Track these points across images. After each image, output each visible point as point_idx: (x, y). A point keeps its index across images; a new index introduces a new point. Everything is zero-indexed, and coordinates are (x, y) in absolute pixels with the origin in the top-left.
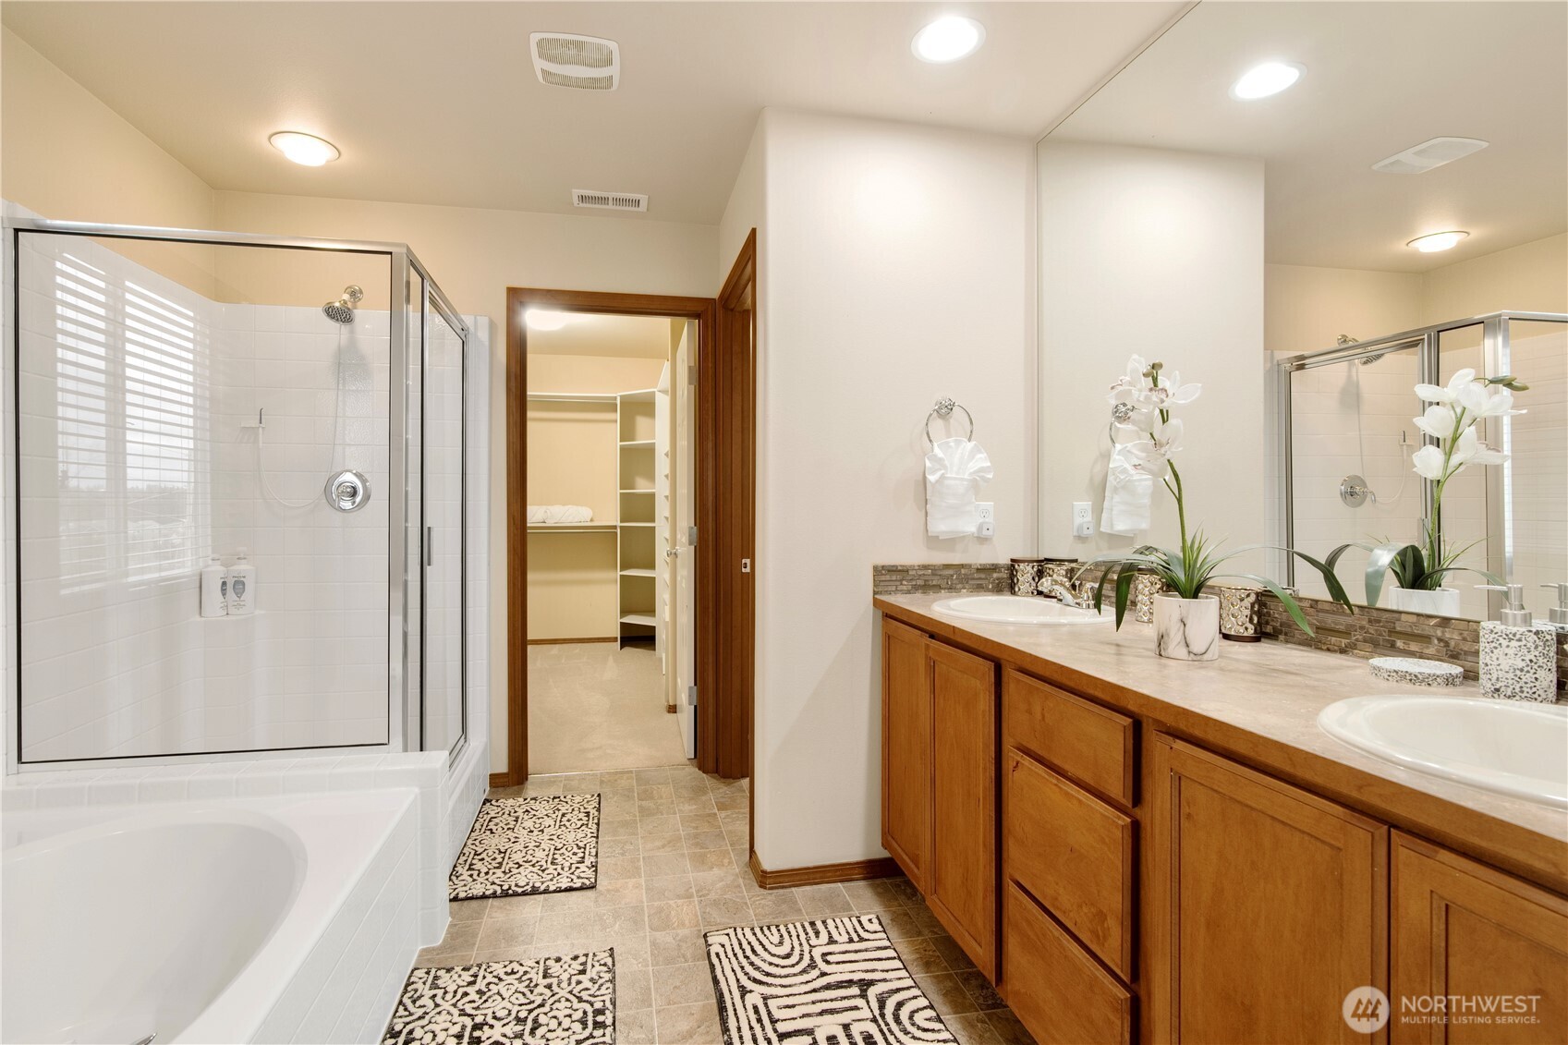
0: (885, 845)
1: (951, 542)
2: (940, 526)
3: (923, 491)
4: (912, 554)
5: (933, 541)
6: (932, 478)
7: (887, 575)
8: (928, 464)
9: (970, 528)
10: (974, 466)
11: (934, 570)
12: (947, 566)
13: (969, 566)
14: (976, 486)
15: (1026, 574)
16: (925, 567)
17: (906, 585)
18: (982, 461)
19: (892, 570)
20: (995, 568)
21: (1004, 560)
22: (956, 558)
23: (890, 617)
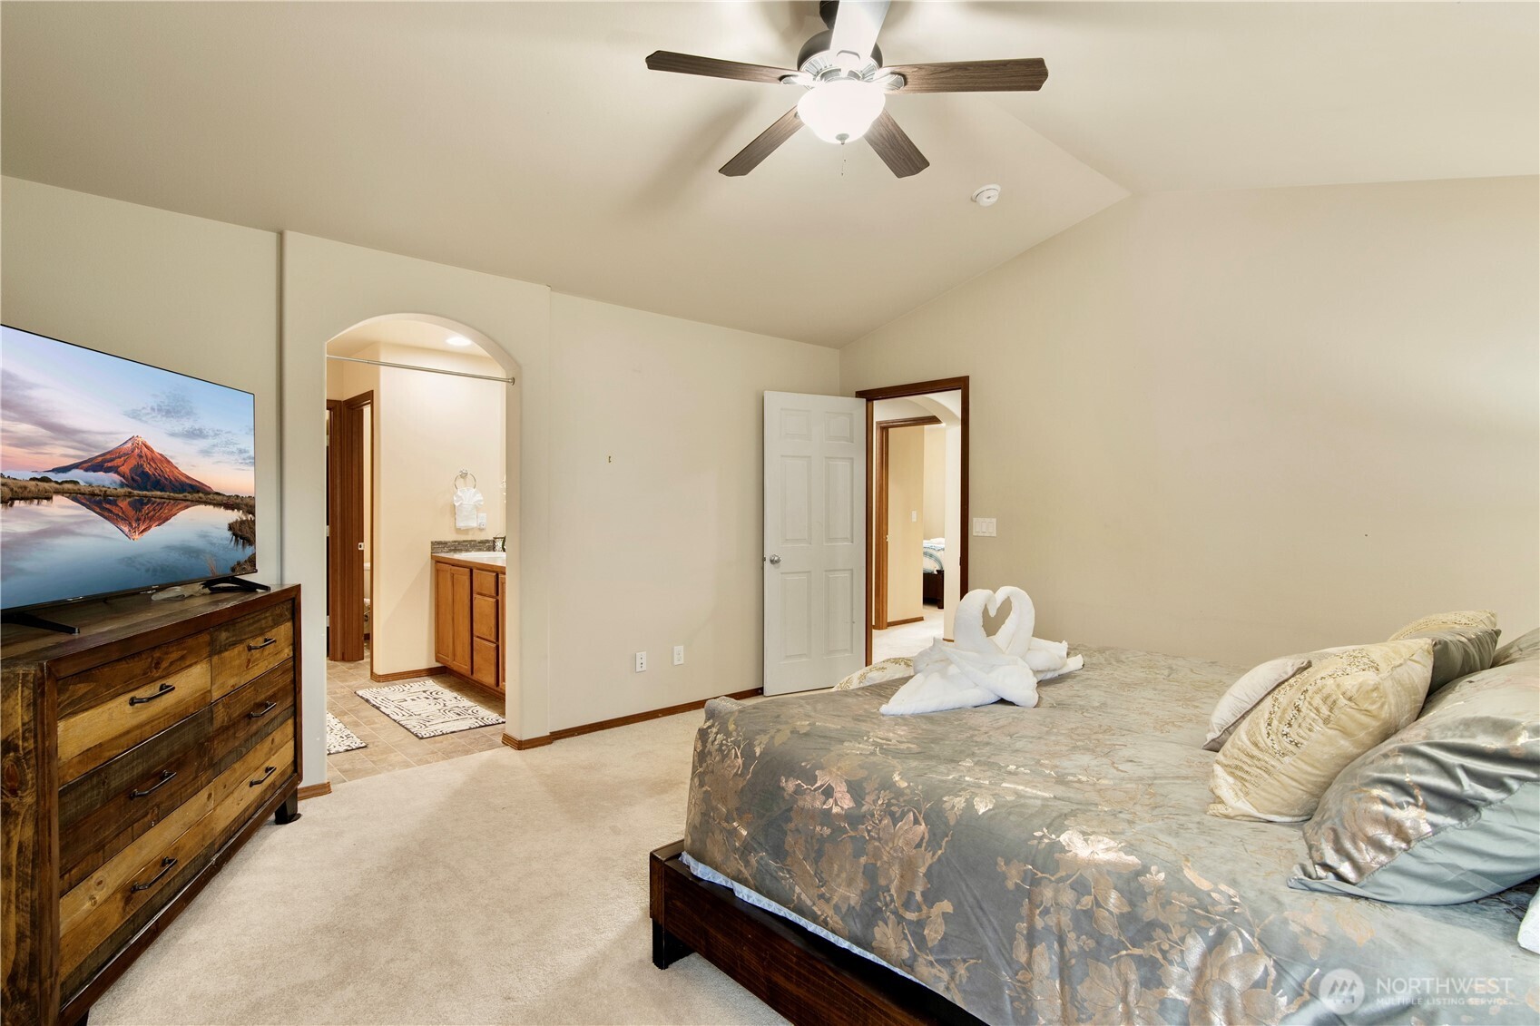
0: (437, 661)
1: (467, 531)
2: (461, 524)
3: (453, 510)
4: (450, 537)
5: (458, 531)
6: (457, 504)
7: (437, 545)
8: (455, 498)
9: (474, 524)
10: (476, 499)
11: (459, 543)
12: (464, 541)
13: (475, 541)
14: (477, 508)
15: (499, 544)
16: (455, 542)
17: (446, 549)
18: (479, 497)
19: (439, 543)
20: (487, 541)
21: (491, 538)
22: (469, 538)
23: (437, 562)
